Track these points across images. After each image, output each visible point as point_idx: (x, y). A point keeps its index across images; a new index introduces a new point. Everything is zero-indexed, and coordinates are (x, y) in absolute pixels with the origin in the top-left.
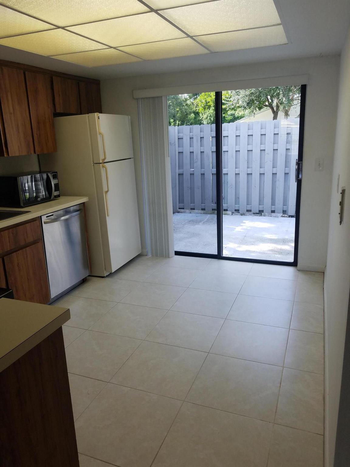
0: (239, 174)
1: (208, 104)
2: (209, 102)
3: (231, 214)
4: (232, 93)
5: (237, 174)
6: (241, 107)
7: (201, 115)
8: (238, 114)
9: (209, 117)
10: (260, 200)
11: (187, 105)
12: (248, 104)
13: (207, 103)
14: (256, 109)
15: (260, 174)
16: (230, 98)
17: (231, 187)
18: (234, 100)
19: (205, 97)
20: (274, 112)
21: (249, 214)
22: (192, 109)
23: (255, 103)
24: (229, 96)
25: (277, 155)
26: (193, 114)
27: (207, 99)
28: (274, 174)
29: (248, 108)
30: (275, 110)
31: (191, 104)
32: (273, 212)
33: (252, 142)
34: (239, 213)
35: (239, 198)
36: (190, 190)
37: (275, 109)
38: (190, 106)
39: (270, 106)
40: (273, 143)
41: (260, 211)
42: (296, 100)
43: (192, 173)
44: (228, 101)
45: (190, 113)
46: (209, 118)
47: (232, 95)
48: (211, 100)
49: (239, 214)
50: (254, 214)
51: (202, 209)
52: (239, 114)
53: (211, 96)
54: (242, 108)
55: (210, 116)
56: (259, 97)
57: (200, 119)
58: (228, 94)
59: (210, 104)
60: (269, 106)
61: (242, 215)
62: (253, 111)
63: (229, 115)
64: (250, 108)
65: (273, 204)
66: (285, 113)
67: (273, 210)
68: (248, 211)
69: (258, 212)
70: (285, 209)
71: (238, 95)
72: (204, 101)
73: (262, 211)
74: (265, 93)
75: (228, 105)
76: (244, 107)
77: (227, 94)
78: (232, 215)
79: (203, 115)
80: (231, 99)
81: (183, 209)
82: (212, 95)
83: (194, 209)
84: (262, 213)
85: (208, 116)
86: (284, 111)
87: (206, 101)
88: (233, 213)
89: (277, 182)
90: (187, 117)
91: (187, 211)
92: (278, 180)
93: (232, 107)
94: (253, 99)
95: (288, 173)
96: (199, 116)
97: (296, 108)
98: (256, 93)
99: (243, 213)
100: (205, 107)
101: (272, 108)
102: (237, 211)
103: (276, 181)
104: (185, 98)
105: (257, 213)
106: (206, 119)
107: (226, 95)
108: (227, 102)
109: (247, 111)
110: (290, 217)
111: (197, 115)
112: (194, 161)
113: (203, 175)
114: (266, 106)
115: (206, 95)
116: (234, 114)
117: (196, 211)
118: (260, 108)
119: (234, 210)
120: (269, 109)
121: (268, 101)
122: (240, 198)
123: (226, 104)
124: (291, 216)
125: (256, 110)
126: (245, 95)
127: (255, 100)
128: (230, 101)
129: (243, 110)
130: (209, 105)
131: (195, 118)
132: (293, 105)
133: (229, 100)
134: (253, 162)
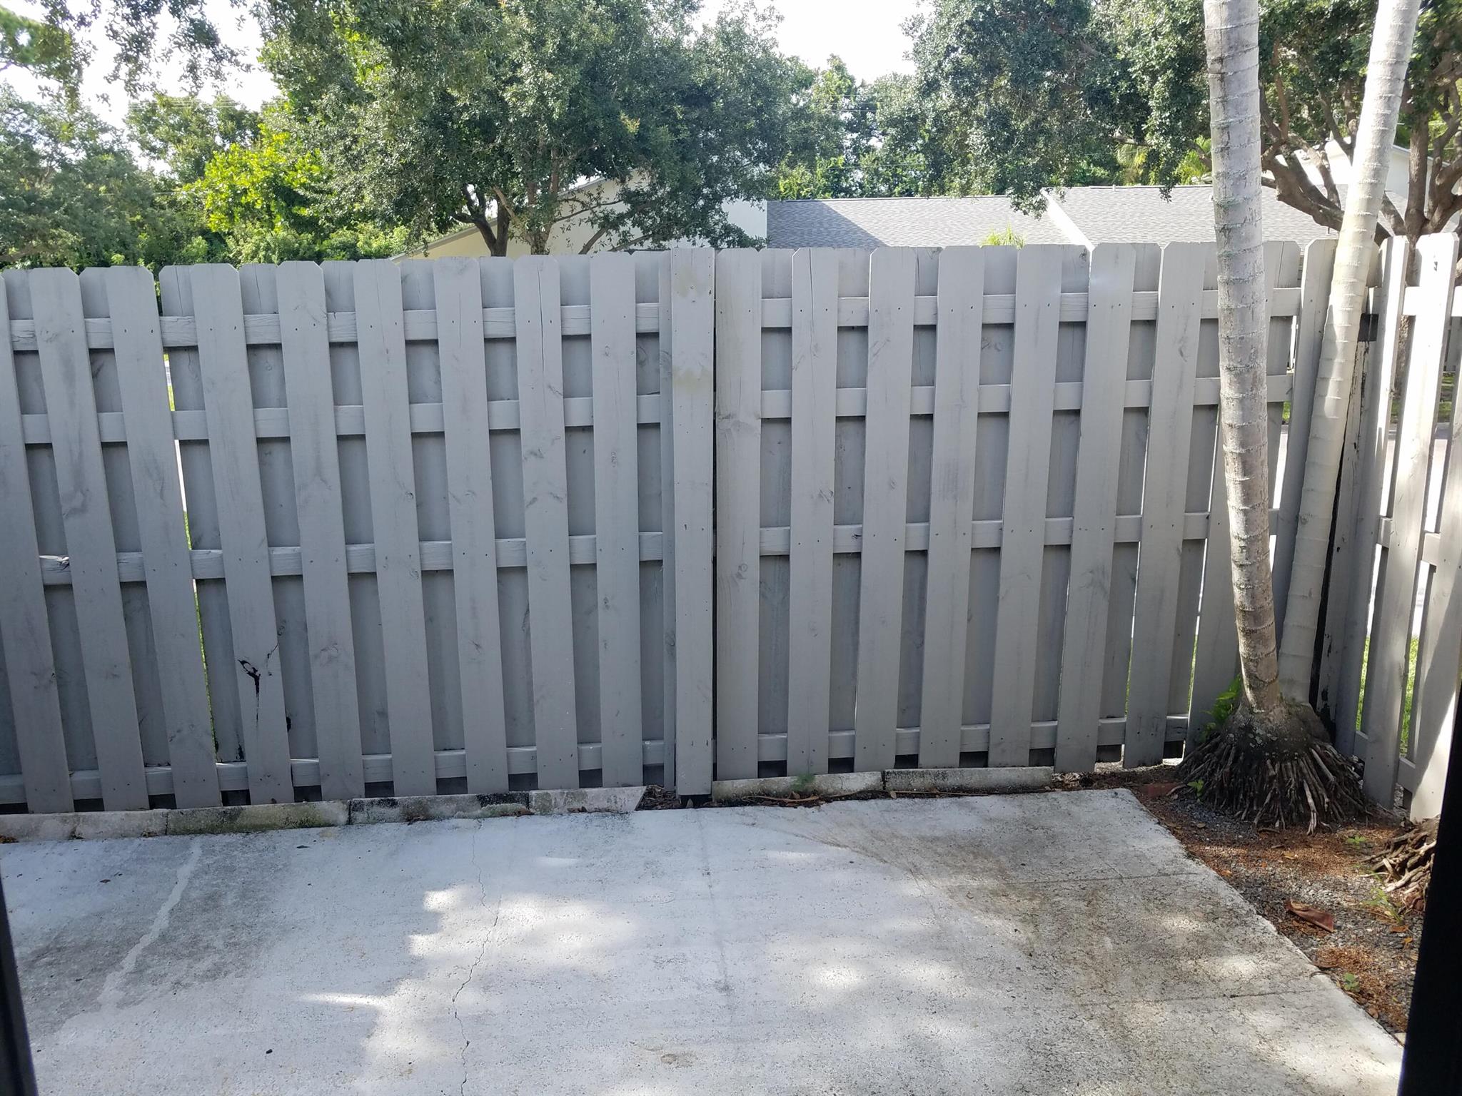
0: (374, 574)
1: (243, 200)
2: (245, 191)
3: (343, 818)
4: (332, 161)
5: (360, 580)
6: (373, 218)
7: (230, 242)
8: (366, 246)
9: (264, 253)
10: (510, 718)
11: (173, 203)
12: (398, 205)
13: (236, 195)
14: (429, 225)
15: (500, 570)
16: (326, 182)
17: (331, 659)
18: (343, 189)
19: (228, 172)
20: (490, 241)
21: (454, 806)
22: (194, 221)
23: (424, 207)
24: (322, 173)
25: (592, 458)
26: (200, 237)
27: (235, 178)
28: (582, 571)
29: (399, 220)
30: (496, 236)
31: (188, 202)
32: (590, 778)
33: (438, 382)
34: (394, 804)
35: (383, 714)
36: (54, 688)
37: (494, 230)
38: (185, 207)
39: (478, 217)
40: (561, 392)
41: (515, 780)
42: (567, 201)
43: (56, 578)
44: (321, 192)
45: (190, 234)
46: (262, 254)
47: (333, 168)
48: (253, 184)
49: (395, 811)
50: (483, 800)
51: (155, 802)
52: (370, 245)
53: (251, 171)
54: (377, 220)
55: (267, 249)
56: (438, 180)
57: (231, 256)
58: (320, 167)
59: (249, 199)
60: (473, 221)
61: (410, 819)
62: (420, 235)
63: (337, 248)
64: (406, 222)
65: (587, 732)
66: (532, 247)
67: (589, 765)
68: (447, 785)
69: (503, 786)
70: (653, 760)
71: (356, 170)
72: (223, 186)
73: (530, 780)
74: (458, 167)
75: (322, 206)
76: (383, 217)
77: (314, 166)
78: (350, 822)
79: (241, 242)
80: (332, 184)
81: (21, 808)
82: (255, 165)
83: (96, 805)
84: (533, 793)
85: (258, 247)
86: (529, 239)
87: (232, 187)
88: (353, 808)
89: (600, 610)
90: (177, 249)
91: (51, 823)
92: (606, 601)
93: (339, 213)
94: (415, 190)
95: (660, 562)
96: (226, 246)
97: (569, 229)
98: (427, 166)
99: (420, 803)
100: (230, 209)
101: (484, 226)
102: (381, 790)
103: (596, 606)
104: (163, 179)
105: (500, 798)
106: (253, 258)
107: (310, 170)
108: (318, 197)
109: (399, 233)
110: (690, 802)
111: (216, 241)
112: (66, 508)
113: (133, 588)
114: (463, 218)
115: (230, 164)
116: (354, 245)
117: (110, 817)
118: (443, 226)
119: (362, 790)
120: (471, 232)
121: (470, 203)
122: (391, 711)
123: (315, 201)
124: (694, 798)
125: (428, 229)
126: (384, 168)
127: (424, 192)
128: (330, 192)
129: (383, 228)
130: (248, 203)
131: (208, 253)
132: (559, 217)
133: (326, 188)
134: (451, 501)
